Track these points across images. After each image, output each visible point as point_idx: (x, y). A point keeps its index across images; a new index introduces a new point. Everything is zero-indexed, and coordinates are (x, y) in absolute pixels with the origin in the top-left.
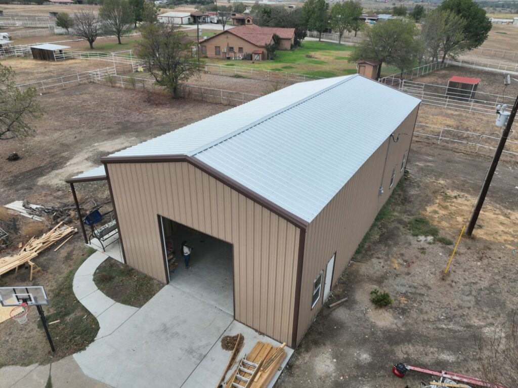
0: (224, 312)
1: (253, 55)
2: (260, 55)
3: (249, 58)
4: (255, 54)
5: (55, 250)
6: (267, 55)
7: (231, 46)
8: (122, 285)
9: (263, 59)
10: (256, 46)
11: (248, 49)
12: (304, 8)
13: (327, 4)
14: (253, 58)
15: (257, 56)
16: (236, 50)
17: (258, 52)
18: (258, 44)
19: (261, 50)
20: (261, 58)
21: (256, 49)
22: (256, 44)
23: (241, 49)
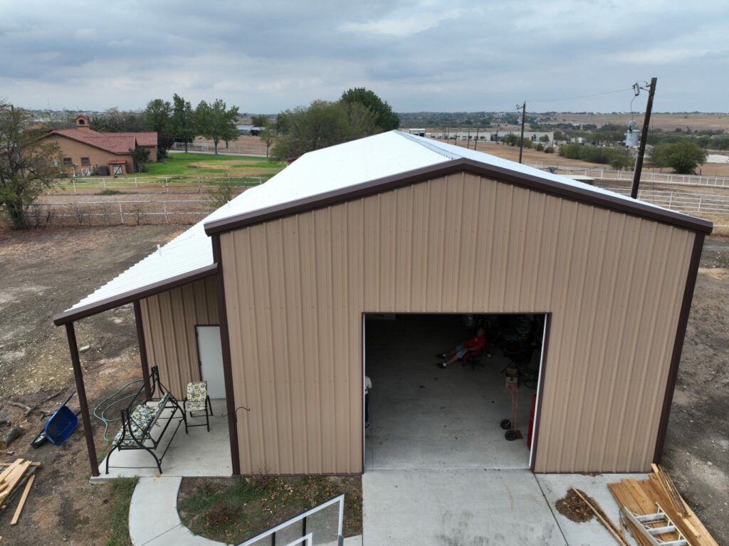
0: (507, 471)
1: (111, 167)
2: (124, 167)
3: (104, 171)
4: (115, 165)
5: (14, 521)
6: (132, 165)
7: (67, 157)
8: (275, 513)
9: (129, 172)
10: (113, 153)
11: (98, 160)
12: (148, 112)
13: (188, 103)
14: (111, 172)
15: (117, 168)
16: (77, 162)
17: (118, 162)
18: (116, 150)
19: (122, 160)
20: (124, 170)
21: (113, 158)
22: (112, 151)
23: (85, 161)
